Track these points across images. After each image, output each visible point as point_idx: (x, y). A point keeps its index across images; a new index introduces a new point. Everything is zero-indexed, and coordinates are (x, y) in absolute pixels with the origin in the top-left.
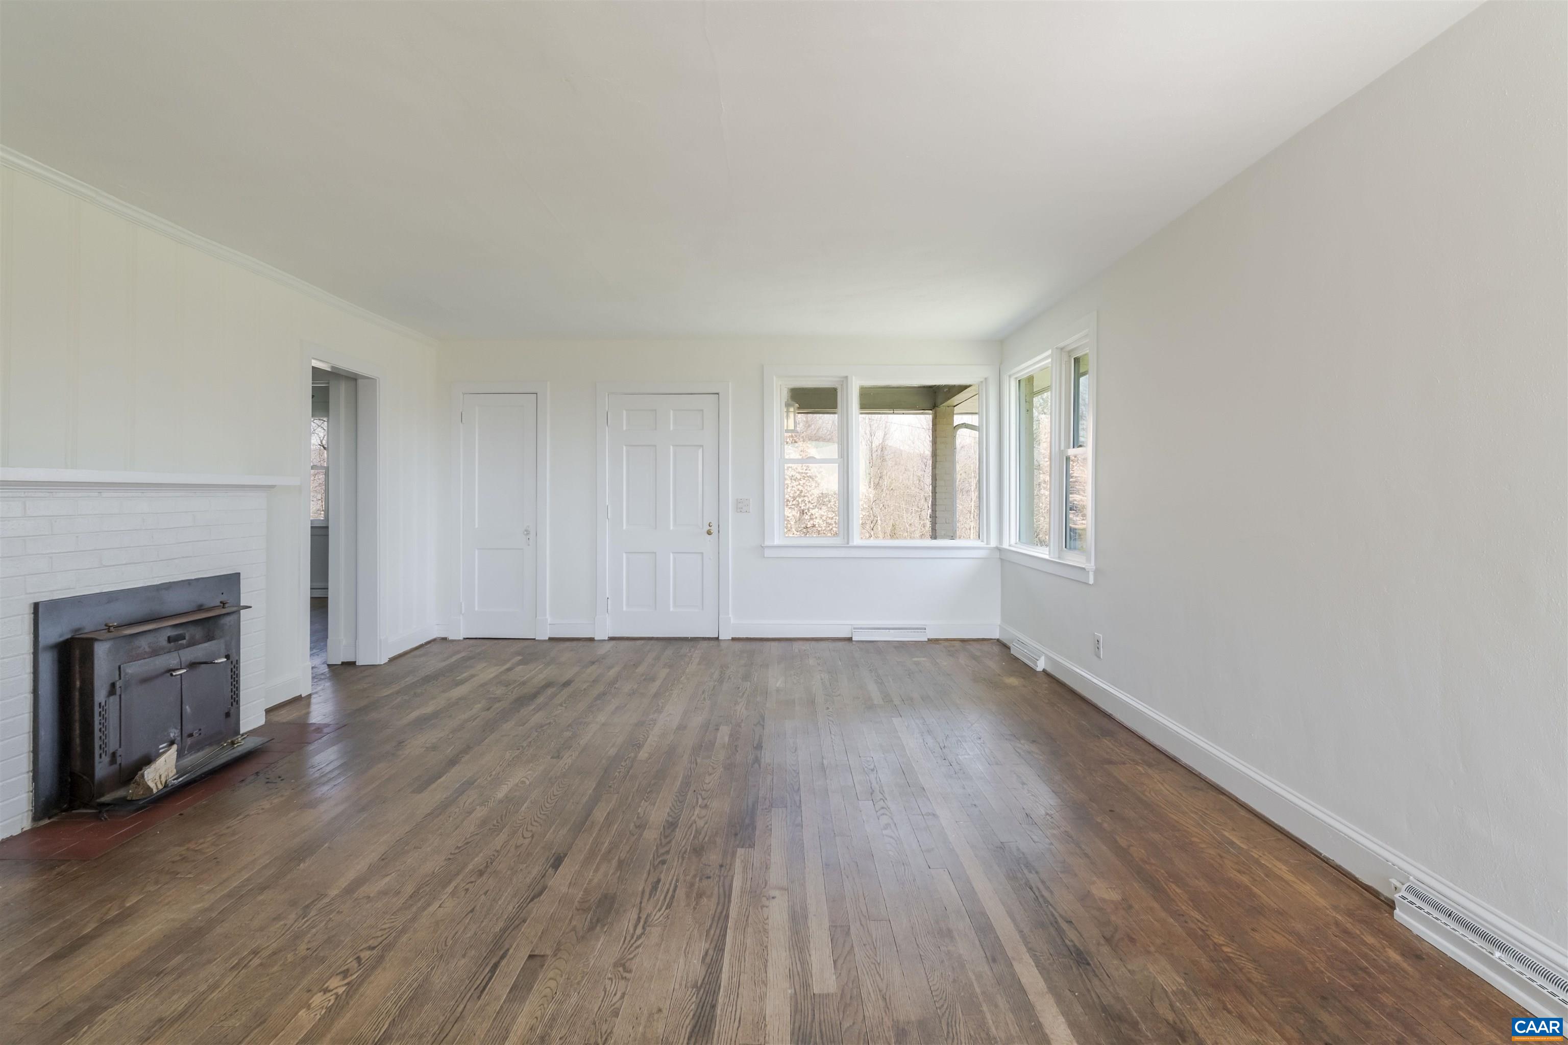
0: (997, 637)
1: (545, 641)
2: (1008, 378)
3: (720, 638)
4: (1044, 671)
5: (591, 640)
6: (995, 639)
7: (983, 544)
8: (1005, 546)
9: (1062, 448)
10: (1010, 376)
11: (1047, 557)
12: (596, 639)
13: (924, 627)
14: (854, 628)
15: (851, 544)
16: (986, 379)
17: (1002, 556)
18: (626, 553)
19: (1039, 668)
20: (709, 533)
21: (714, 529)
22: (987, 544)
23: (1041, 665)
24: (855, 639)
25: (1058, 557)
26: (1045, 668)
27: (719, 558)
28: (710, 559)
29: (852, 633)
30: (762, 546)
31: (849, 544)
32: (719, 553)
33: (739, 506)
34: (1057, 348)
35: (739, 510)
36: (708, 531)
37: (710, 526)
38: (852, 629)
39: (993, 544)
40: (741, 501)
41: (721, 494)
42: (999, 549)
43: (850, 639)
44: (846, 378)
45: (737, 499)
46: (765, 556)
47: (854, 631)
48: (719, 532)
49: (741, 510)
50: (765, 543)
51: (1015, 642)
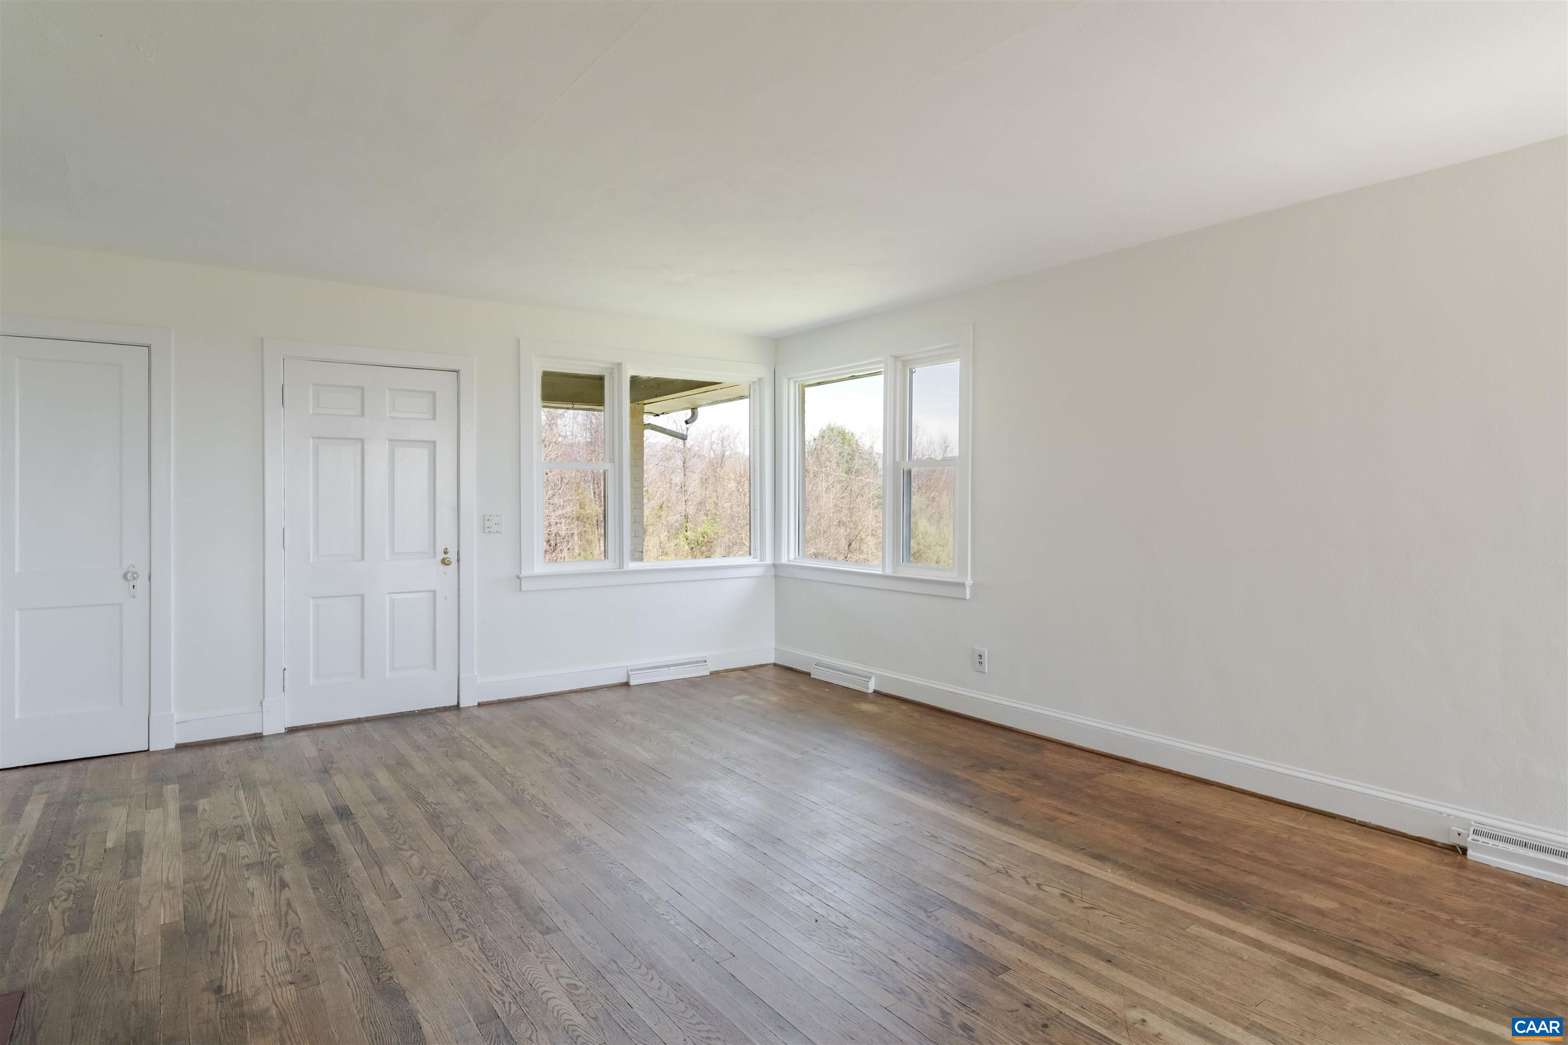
0: (773, 661)
1: (169, 751)
2: (787, 380)
3: (461, 706)
4: (875, 692)
5: (258, 737)
6: (770, 664)
7: (756, 561)
8: (784, 560)
9: (897, 459)
10: (789, 379)
11: (879, 572)
12: (264, 734)
13: (704, 659)
14: (631, 670)
15: (625, 568)
16: (760, 379)
17: (778, 572)
18: (313, 598)
19: (871, 691)
20: (444, 562)
21: (452, 556)
22: (761, 560)
23: (872, 687)
24: (632, 683)
25: (893, 572)
26: (876, 689)
27: (459, 596)
28: (446, 598)
29: (628, 676)
30: (518, 577)
31: (623, 568)
32: (459, 590)
33: (488, 524)
34: (892, 356)
35: (487, 530)
36: (443, 559)
37: (445, 553)
38: (628, 671)
39: (769, 560)
40: (489, 518)
41: (462, 509)
42: (775, 566)
43: (627, 684)
44: (619, 365)
45: (484, 516)
46: (522, 590)
47: (630, 673)
48: (458, 561)
49: (489, 530)
50: (522, 573)
51: (816, 665)
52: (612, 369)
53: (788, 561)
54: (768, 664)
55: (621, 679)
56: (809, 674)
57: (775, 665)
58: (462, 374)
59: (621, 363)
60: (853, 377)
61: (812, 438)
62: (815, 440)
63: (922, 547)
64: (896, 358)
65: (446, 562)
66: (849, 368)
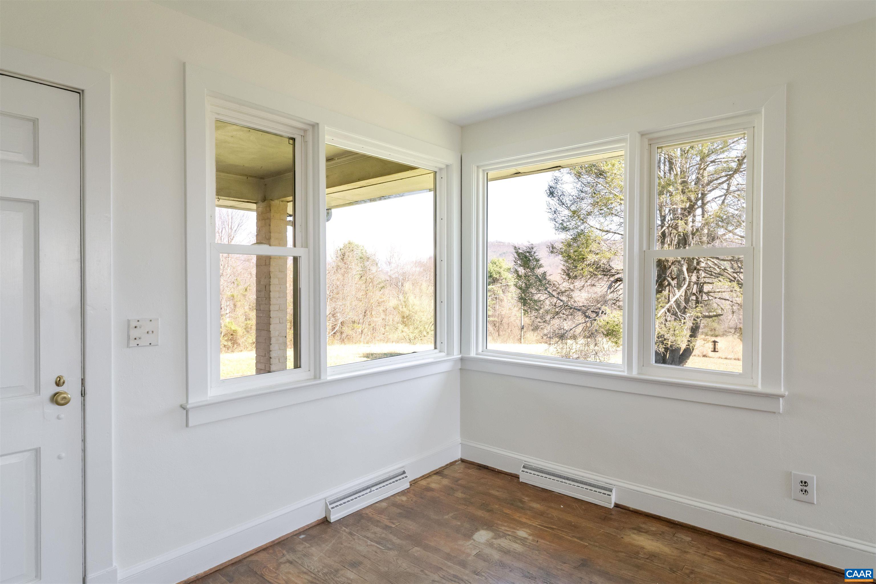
4: (617, 506)
7: (443, 356)
13: (403, 470)
14: (331, 503)
17: (466, 366)
19: (612, 505)
20: (57, 399)
21: (71, 388)
23: (612, 500)
24: (333, 518)
25: (639, 374)
26: (617, 502)
27: (84, 450)
28: (59, 458)
29: (327, 511)
30: (183, 407)
31: (320, 378)
32: (84, 440)
33: (134, 333)
34: (639, 133)
35: (133, 343)
36: (55, 394)
37: (58, 384)
38: (326, 503)
39: (456, 355)
40: (137, 324)
41: (89, 311)
42: (462, 359)
43: (325, 522)
44: (315, 126)
45: (129, 321)
46: (191, 424)
47: (330, 507)
48: (83, 394)
49: (137, 342)
50: (190, 402)
51: (524, 467)
52: (305, 131)
53: (477, 354)
54: (456, 461)
55: (318, 515)
56: (517, 477)
57: (463, 461)
58: (86, 94)
59: (318, 124)
60: (518, 174)
61: (339, 249)
62: (341, 249)
63: (411, 312)
64: (642, 135)
65: (59, 399)
66: (567, 150)
